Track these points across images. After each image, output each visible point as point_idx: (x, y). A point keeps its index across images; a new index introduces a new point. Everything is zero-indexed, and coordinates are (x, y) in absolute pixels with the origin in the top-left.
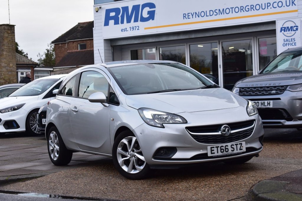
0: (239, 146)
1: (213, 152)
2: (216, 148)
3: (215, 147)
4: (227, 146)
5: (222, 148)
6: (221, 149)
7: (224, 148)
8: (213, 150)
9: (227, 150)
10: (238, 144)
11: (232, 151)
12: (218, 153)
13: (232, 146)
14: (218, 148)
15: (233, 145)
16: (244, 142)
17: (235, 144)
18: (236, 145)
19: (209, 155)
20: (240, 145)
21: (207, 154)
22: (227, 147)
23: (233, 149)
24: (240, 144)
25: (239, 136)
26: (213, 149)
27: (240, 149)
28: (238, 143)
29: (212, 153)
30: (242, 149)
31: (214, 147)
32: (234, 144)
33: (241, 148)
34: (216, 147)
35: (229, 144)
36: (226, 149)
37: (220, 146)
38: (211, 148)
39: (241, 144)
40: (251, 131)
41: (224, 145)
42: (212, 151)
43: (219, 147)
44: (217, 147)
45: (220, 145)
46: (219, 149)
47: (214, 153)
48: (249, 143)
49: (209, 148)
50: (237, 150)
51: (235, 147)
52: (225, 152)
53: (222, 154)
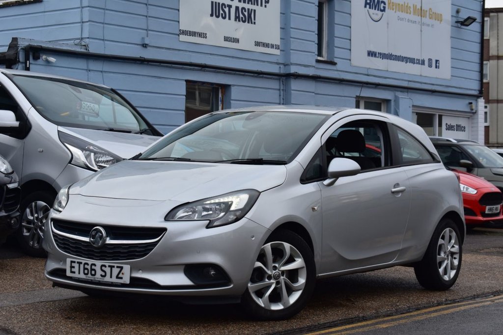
0: (116, 271)
1: (73, 270)
2: (78, 265)
3: (76, 262)
4: (95, 265)
5: (86, 266)
6: (85, 269)
7: (89, 267)
8: (74, 267)
9: (93, 272)
10: (114, 267)
11: (101, 275)
12: (79, 273)
13: (103, 268)
14: (81, 265)
15: (105, 266)
16: (129, 266)
17: (109, 266)
18: (111, 267)
19: (68, 274)
20: (119, 269)
21: (65, 271)
22: (93, 267)
23: (103, 274)
24: (118, 267)
25: (120, 252)
26: (73, 265)
27: (117, 277)
28: (116, 265)
29: (72, 272)
30: (121, 278)
32: (107, 265)
33: (121, 275)
34: (78, 263)
35: (99, 263)
36: (92, 270)
37: (84, 262)
38: (72, 262)
39: (122, 268)
40: (149, 248)
41: (90, 261)
42: (71, 267)
43: (81, 263)
45: (83, 260)
46: (82, 267)
47: (74, 272)
49: (68, 262)
50: (111, 277)
51: (108, 270)
52: (89, 275)
53: (86, 277)
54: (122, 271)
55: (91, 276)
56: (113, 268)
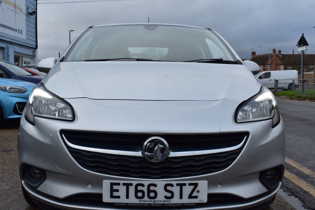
0: (187, 190)
1: (115, 194)
2: (125, 187)
3: (121, 184)
4: (155, 185)
5: (140, 188)
6: (137, 191)
7: (145, 189)
8: (117, 191)
9: (152, 195)
10: (185, 185)
11: (166, 197)
12: (127, 197)
13: (169, 188)
14: (130, 187)
15: (172, 185)
16: (205, 182)
17: (178, 185)
18: (181, 186)
19: (106, 198)
20: (192, 187)
21: (100, 196)
22: (152, 188)
23: (169, 195)
24: (190, 184)
25: (192, 166)
26: (115, 187)
27: (190, 197)
28: (187, 182)
29: (112, 196)
30: (196, 197)
31: (119, 184)
32: (174, 183)
33: (194, 194)
34: (124, 184)
35: (161, 183)
36: (149, 191)
37: (135, 183)
38: (112, 184)
39: (196, 185)
40: (232, 157)
41: (146, 182)
42: (112, 191)
43: (131, 184)
44: (128, 185)
45: (135, 181)
46: (132, 189)
47: (118, 197)
48: (220, 184)
49: (106, 184)
50: (181, 197)
51: (176, 190)
52: (146, 198)
53: (140, 201)
54: (197, 189)
55: (148, 200)
56: (184, 187)
